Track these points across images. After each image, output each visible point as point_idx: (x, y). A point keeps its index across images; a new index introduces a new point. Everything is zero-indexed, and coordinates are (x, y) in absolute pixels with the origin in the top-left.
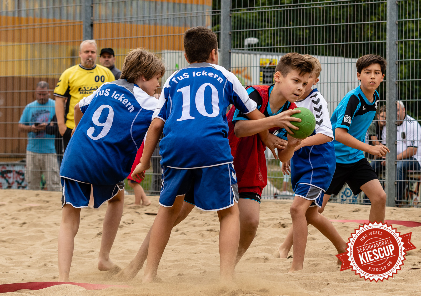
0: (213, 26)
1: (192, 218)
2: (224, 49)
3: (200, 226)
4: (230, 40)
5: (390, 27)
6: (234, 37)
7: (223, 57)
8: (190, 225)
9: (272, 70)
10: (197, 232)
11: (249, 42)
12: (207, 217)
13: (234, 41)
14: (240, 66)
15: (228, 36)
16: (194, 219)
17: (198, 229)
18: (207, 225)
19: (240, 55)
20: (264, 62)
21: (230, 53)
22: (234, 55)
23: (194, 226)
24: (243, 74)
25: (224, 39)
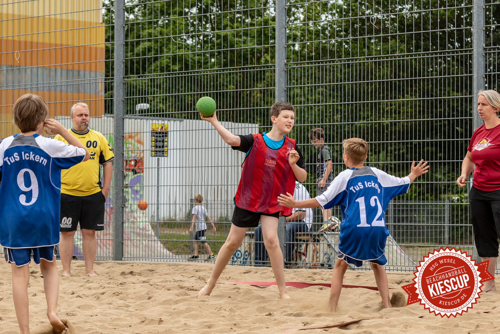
0: (106, 92)
1: (88, 281)
2: (117, 115)
3: (95, 289)
4: (123, 106)
5: (279, 93)
6: (127, 104)
7: (117, 123)
8: (85, 288)
9: (164, 135)
10: (93, 295)
11: (142, 108)
12: (102, 279)
13: (127, 107)
14: (133, 131)
15: (122, 103)
16: (90, 281)
17: (93, 292)
18: (101, 287)
19: (133, 120)
20: (157, 127)
21: (123, 119)
22: (127, 120)
23: (90, 289)
24: (136, 138)
25: (117, 105)
